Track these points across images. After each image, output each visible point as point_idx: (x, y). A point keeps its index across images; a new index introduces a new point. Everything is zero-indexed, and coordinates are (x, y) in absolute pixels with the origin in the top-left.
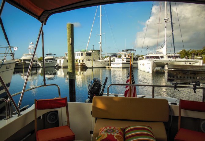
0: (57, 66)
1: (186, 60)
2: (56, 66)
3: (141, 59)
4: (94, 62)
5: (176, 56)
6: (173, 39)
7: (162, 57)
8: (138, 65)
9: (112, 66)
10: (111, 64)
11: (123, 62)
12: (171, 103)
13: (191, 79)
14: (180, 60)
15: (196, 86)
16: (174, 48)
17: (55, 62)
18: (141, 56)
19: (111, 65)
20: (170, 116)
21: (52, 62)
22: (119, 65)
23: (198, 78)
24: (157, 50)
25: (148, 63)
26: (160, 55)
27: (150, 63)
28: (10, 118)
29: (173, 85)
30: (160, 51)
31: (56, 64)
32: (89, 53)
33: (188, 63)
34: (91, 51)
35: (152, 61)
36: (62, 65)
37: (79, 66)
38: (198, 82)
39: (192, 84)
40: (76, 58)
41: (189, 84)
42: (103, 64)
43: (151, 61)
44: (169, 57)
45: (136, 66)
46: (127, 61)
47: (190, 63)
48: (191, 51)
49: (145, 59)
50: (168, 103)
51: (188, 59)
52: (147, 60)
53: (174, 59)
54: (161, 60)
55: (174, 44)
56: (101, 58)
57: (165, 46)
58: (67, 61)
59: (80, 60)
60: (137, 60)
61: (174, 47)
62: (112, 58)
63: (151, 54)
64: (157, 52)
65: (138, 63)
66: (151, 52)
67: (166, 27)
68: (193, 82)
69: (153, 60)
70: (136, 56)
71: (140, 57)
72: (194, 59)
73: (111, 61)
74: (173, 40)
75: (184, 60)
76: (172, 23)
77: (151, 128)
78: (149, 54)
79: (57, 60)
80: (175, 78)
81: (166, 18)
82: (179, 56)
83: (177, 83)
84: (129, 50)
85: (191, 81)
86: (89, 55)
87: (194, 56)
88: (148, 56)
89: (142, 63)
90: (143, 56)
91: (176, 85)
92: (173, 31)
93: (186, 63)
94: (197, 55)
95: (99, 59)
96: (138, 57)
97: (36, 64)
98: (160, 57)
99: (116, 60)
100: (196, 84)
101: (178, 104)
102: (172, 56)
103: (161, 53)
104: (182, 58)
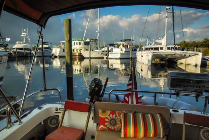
0: (53, 55)
1: (185, 52)
2: (51, 55)
3: (140, 51)
4: (91, 52)
5: (176, 48)
6: (174, 30)
7: (162, 48)
9: (110, 56)
10: (109, 54)
11: (122, 52)
14: (179, 52)
16: (174, 40)
17: (50, 51)
18: (140, 46)
19: (108, 56)
21: (47, 51)
22: (117, 55)
24: (156, 41)
25: (147, 55)
26: (159, 46)
28: (11, 126)
30: (160, 42)
31: (52, 54)
32: (87, 42)
33: (188, 55)
34: (89, 41)
35: (151, 53)
36: (58, 54)
37: (77, 56)
40: (73, 47)
42: (101, 54)
44: (169, 48)
45: (135, 57)
46: (125, 52)
48: (190, 42)
49: (144, 50)
51: (188, 51)
53: (174, 51)
54: (160, 52)
55: (174, 35)
56: (98, 48)
57: (165, 37)
58: (64, 51)
59: (77, 50)
60: (135, 50)
62: (110, 48)
63: (150, 45)
64: (157, 43)
65: (137, 54)
66: (151, 43)
67: (167, 17)
70: (135, 46)
72: (194, 51)
73: (109, 51)
76: (173, 13)
78: (148, 45)
79: (52, 49)
81: (167, 8)
82: (179, 48)
84: (127, 40)
86: (87, 45)
87: (194, 48)
88: (147, 47)
89: (140, 55)
90: (142, 46)
92: (174, 21)
94: (197, 47)
95: (97, 49)
96: (137, 48)
97: (30, 53)
98: (159, 49)
99: (114, 50)
102: (172, 48)
103: (161, 44)
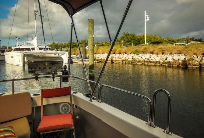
1: (55, 52)
3: (9, 51)
5: (46, 48)
6: (43, 31)
7: (33, 49)
8: (5, 58)
12: (33, 95)
13: (50, 69)
14: (50, 51)
15: (54, 75)
16: (45, 41)
18: (9, 47)
20: (33, 108)
23: (55, 67)
24: (27, 42)
25: (17, 56)
26: (31, 47)
27: (20, 55)
29: (35, 77)
30: (31, 43)
33: (57, 54)
35: (22, 54)
38: (56, 71)
39: (51, 74)
41: (49, 74)
43: (20, 53)
44: (40, 49)
45: (3, 59)
47: (59, 55)
48: (59, 44)
49: (15, 51)
50: (30, 95)
51: (57, 51)
52: (16, 53)
53: (45, 51)
54: (32, 52)
55: (44, 36)
57: (36, 38)
60: (3, 51)
61: (44, 39)
63: (21, 45)
64: (28, 44)
65: (5, 56)
66: (21, 43)
67: (35, 19)
68: (52, 72)
69: (23, 52)
70: (2, 47)
71: (8, 49)
72: (62, 51)
74: (43, 33)
75: (54, 52)
76: (41, 16)
77: (12, 127)
78: (18, 45)
80: (36, 70)
81: (35, 10)
82: (49, 48)
83: (38, 74)
85: (50, 71)
88: (17, 47)
89: (10, 56)
90: (12, 47)
91: (37, 76)
92: (42, 23)
93: (55, 55)
94: (64, 47)
96: (5, 49)
98: (31, 49)
100: (54, 73)
101: (40, 94)
102: (43, 48)
103: (32, 45)
104: (52, 50)
